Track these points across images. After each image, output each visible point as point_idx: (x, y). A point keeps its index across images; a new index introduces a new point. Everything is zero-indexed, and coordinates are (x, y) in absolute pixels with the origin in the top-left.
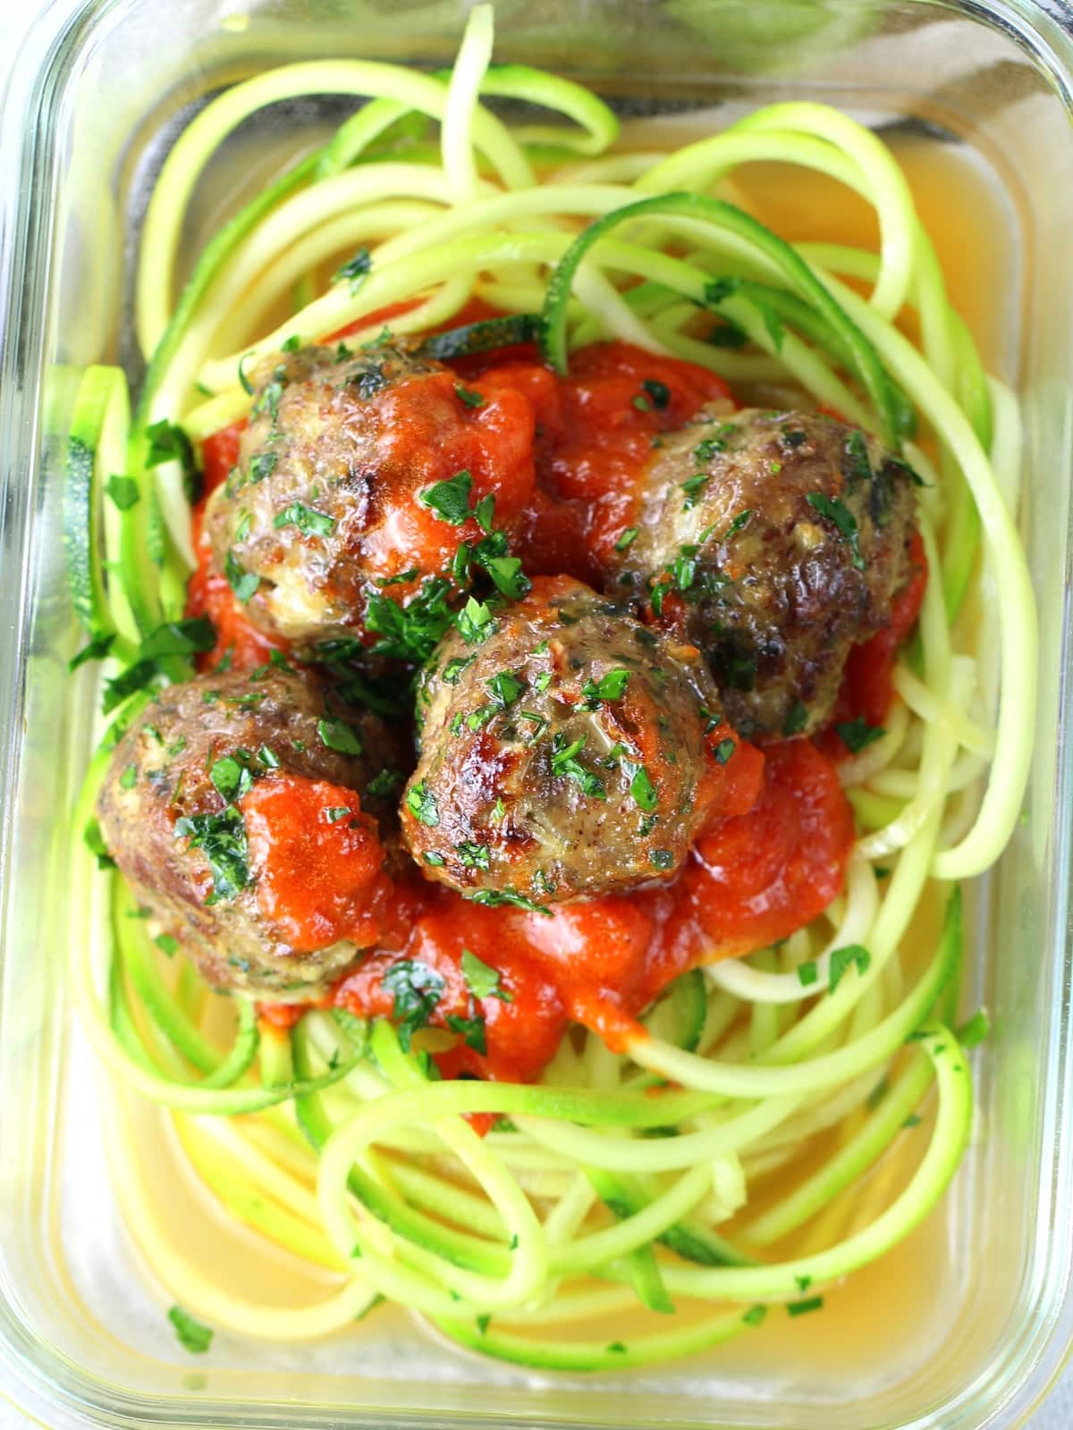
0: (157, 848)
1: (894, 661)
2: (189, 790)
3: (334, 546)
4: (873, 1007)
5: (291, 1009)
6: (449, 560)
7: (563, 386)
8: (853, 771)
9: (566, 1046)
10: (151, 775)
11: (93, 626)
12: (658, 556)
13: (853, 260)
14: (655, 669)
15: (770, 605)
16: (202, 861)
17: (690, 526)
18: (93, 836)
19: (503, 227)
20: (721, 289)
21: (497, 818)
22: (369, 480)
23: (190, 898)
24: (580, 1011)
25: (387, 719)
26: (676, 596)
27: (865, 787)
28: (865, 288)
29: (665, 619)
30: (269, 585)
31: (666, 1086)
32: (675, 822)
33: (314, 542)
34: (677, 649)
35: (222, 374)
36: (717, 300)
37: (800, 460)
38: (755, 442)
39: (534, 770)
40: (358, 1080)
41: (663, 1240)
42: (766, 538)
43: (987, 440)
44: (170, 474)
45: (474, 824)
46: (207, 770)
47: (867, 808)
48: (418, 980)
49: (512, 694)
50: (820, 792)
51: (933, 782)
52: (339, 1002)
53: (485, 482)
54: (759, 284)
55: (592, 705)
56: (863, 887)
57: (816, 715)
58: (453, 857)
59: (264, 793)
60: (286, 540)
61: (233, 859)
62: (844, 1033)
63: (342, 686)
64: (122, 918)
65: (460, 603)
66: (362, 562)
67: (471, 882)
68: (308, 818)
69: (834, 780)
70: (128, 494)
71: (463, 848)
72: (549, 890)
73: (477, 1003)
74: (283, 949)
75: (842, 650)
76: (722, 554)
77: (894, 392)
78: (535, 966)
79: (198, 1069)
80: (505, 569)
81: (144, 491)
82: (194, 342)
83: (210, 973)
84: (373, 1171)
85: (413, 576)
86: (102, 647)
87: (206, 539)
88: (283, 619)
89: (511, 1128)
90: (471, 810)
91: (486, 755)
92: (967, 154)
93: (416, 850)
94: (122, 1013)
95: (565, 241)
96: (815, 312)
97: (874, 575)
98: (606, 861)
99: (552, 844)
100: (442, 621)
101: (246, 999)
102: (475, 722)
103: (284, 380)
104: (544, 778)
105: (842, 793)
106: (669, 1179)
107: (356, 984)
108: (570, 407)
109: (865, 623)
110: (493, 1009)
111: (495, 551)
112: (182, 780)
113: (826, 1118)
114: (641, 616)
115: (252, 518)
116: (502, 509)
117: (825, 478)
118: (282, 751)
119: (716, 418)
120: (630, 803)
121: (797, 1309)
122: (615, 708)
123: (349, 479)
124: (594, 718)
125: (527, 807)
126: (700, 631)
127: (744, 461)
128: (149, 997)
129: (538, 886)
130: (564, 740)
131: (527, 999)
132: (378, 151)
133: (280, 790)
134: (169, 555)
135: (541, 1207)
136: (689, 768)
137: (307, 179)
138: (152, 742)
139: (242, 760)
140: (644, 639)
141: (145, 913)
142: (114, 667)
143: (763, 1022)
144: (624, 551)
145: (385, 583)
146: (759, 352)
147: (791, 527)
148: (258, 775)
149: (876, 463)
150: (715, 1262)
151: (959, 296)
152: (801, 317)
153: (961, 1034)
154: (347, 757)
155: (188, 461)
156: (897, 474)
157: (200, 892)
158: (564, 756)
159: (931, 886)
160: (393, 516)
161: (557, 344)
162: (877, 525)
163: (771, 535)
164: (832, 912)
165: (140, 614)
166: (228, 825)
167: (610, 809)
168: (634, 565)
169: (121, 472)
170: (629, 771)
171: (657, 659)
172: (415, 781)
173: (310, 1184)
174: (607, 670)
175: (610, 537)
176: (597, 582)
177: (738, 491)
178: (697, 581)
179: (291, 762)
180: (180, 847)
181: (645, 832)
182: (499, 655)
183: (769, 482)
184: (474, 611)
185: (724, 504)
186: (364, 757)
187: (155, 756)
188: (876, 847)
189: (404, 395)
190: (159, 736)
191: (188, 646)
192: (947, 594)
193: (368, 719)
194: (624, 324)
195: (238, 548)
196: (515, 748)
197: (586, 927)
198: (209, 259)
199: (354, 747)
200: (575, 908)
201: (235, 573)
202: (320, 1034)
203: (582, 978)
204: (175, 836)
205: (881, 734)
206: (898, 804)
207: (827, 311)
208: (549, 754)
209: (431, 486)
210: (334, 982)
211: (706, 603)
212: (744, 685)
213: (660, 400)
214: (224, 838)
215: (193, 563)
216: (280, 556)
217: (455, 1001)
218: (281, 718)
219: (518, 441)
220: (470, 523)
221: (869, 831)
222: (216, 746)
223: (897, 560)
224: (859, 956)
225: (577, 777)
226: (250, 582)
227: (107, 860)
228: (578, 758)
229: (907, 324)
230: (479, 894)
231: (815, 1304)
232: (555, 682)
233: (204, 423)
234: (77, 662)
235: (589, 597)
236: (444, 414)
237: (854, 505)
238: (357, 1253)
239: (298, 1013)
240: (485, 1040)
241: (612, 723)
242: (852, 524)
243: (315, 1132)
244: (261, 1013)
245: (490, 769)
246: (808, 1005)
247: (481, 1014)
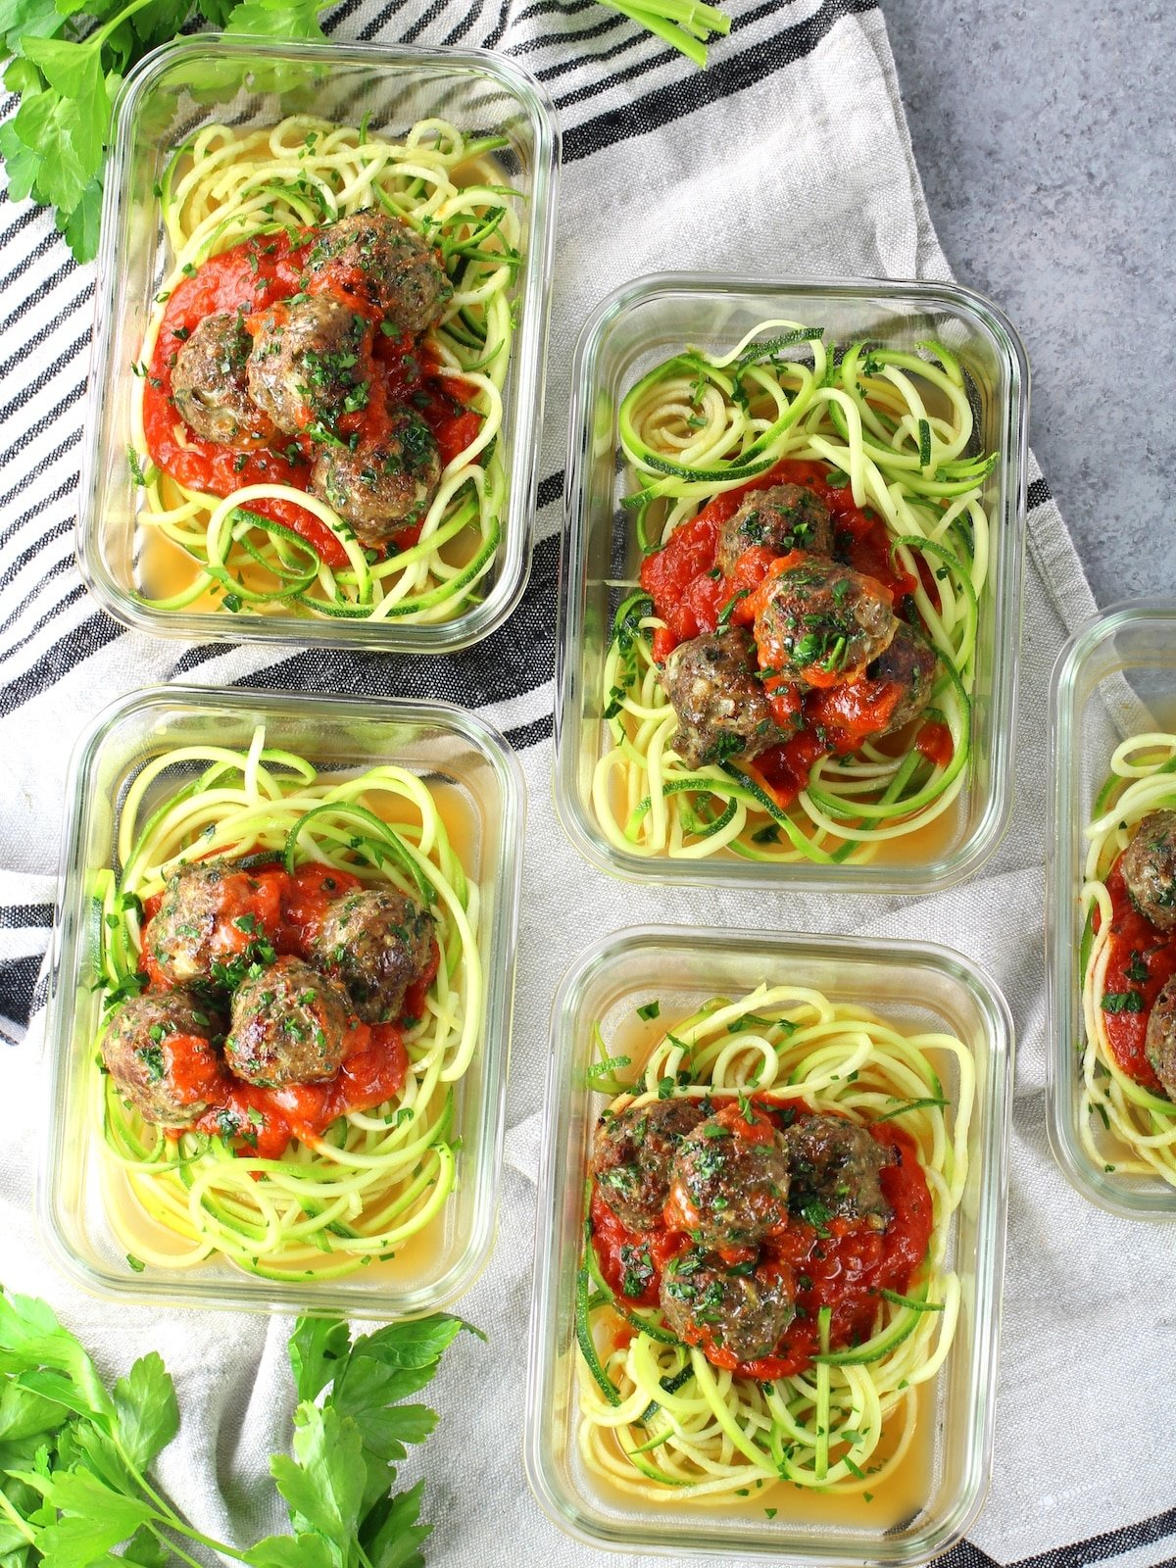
0: (127, 1062)
1: (426, 993)
2: (141, 1038)
3: (199, 942)
4: (416, 1133)
5: (179, 1131)
6: (245, 948)
7: (293, 880)
8: (408, 1037)
9: (290, 1146)
10: (125, 1033)
11: (101, 974)
12: (329, 948)
13: (412, 830)
14: (327, 992)
15: (373, 967)
16: (145, 1067)
17: (342, 936)
18: (99, 1060)
19: (269, 815)
20: (357, 842)
21: (263, 1049)
22: (214, 916)
23: (140, 1083)
24: (295, 1131)
25: (220, 1013)
26: (337, 964)
27: (413, 1044)
28: (416, 842)
29: (331, 972)
30: (173, 958)
31: (331, 1163)
32: (334, 1053)
33: (191, 940)
34: (335, 984)
35: (154, 874)
36: (356, 846)
37: (387, 910)
38: (369, 903)
39: (278, 1030)
40: (206, 1160)
41: (328, 1227)
42: (372, 941)
43: (465, 905)
44: (132, 914)
45: (254, 1051)
46: (148, 1031)
47: (414, 1052)
48: (230, 1118)
49: (269, 1000)
50: (394, 1045)
51: (441, 1042)
52: (198, 1128)
53: (259, 917)
54: (374, 840)
55: (301, 1005)
56: (412, 1085)
57: (392, 1014)
58: (245, 1065)
59: (169, 1040)
60: (180, 939)
61: (158, 1066)
62: (404, 1143)
63: (202, 999)
64: (109, 1092)
65: (250, 964)
66: (210, 948)
67: (252, 1075)
68: (188, 1050)
69: (400, 1039)
70: (115, 922)
71: (249, 1061)
72: (283, 1078)
73: (254, 1127)
74: (177, 1102)
75: (402, 988)
76: (355, 947)
77: (428, 885)
78: (278, 1113)
79: (140, 1157)
80: (267, 952)
81: (121, 921)
82: (143, 859)
83: (146, 1115)
84: (211, 1197)
85: (230, 954)
86: (104, 983)
87: (147, 940)
88: (178, 972)
89: (268, 1179)
90: (252, 1046)
91: (259, 1024)
92: (460, 788)
93: (231, 1063)
94: (109, 1133)
95: (294, 821)
96: (396, 851)
97: (416, 957)
98: (306, 1067)
99: (285, 1060)
100: (242, 973)
101: (160, 1126)
102: (255, 1011)
103: (179, 876)
104: (281, 1034)
105: (403, 1046)
106: (332, 1200)
107: (205, 1120)
108: (296, 890)
109: (412, 976)
110: (260, 1129)
111: (264, 945)
112: (138, 1034)
113: (396, 1179)
114: (321, 971)
115: (166, 931)
116: (267, 929)
117: (397, 918)
118: (178, 1024)
119: (354, 893)
120: (316, 1044)
121: (384, 1258)
122: (310, 1006)
123: (206, 915)
124: (302, 1010)
125: (275, 1044)
126: (345, 978)
127: (364, 910)
128: (120, 1127)
129: (279, 1077)
130: (290, 1019)
131: (274, 1126)
132: (218, 783)
133: (177, 1038)
134: (131, 947)
135: (280, 1214)
136: (339, 1031)
137: (190, 794)
138: (126, 1020)
139: (162, 1027)
140: (323, 981)
141: (120, 1091)
142: (108, 992)
143: (371, 1139)
144: (315, 946)
145: (220, 957)
146: (374, 867)
147: (382, 937)
148: (168, 1033)
149: (418, 913)
150: (351, 1236)
151: (454, 842)
152: (391, 854)
153: (451, 1147)
154: (204, 1027)
155: (139, 908)
156: (427, 917)
157: (144, 1080)
158: (289, 1024)
159: (439, 1085)
160: (223, 929)
161: (290, 862)
162: (417, 937)
163: (374, 940)
164: (399, 1095)
165: (118, 970)
166: (157, 1052)
167: (308, 1046)
168: (320, 952)
169: (112, 913)
170: (315, 1031)
171: (328, 988)
172: (231, 1035)
173: (186, 1205)
174: (306, 991)
175: (310, 940)
176: (305, 958)
177: (361, 922)
178: (344, 958)
179: (181, 1028)
180: (137, 1061)
181: (321, 1056)
182: (265, 985)
183: (374, 918)
184: (255, 968)
185: (356, 927)
186: (210, 1027)
187: (127, 1025)
188: (417, 1068)
189: (228, 882)
190: (128, 1017)
191: (139, 983)
192: (448, 968)
193: (212, 1013)
194: (318, 855)
195: (161, 943)
196: (271, 1021)
197: (298, 1096)
198: (148, 826)
199: (207, 1023)
200: (294, 1088)
201: (159, 953)
202: (190, 1141)
203: (296, 1118)
204: (134, 1057)
205: (420, 1022)
206: (426, 1051)
207: (401, 852)
208: (284, 1024)
209: (237, 919)
210: (196, 1119)
211: (348, 967)
212: (363, 1001)
213: (332, 887)
214: (154, 1058)
215: (141, 951)
216: (177, 946)
217: (245, 1127)
218: (178, 1010)
219: (274, 901)
220: (254, 933)
221: (414, 1062)
222: (152, 1021)
223: (426, 951)
224: (410, 1113)
225: (295, 1033)
226: (165, 957)
227: (105, 1070)
228: (295, 1026)
229: (433, 857)
230: (254, 1081)
231: (391, 1255)
232: (287, 995)
233: (146, 893)
234: (94, 989)
235: (301, 964)
236: (244, 890)
237: (408, 928)
238: (205, 1230)
239: (181, 1133)
240: (257, 1142)
241: (309, 1011)
242: (407, 936)
243: (188, 1182)
244: (166, 1132)
245: (260, 1029)
246: (390, 1132)
247: (256, 1133)
